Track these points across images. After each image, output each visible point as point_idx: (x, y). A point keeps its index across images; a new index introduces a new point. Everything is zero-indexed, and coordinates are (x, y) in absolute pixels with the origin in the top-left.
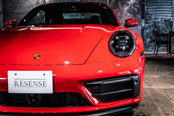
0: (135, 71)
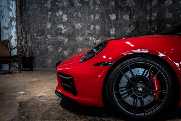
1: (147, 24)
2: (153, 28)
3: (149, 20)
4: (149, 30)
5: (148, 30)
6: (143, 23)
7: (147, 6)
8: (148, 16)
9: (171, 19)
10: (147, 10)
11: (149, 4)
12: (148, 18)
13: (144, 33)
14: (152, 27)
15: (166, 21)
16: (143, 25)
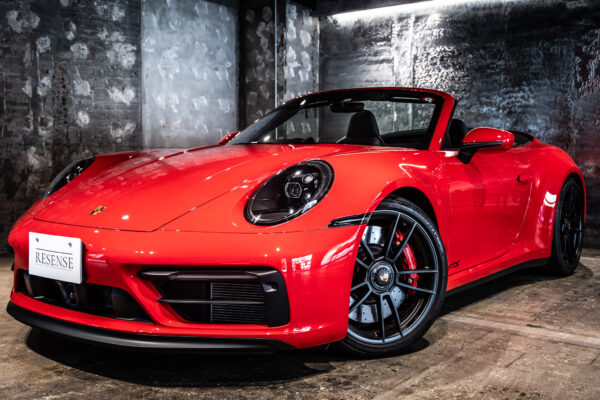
0: (294, 260)
1: (26, 108)
2: (44, 123)
3: (31, 96)
4: (32, 128)
5: (29, 127)
6: (14, 104)
7: (23, 52)
8: (28, 82)
9: (88, 98)
10: (23, 64)
11: (28, 45)
12: (28, 89)
13: (17, 136)
14: (39, 119)
15: (76, 102)
16: (14, 111)
